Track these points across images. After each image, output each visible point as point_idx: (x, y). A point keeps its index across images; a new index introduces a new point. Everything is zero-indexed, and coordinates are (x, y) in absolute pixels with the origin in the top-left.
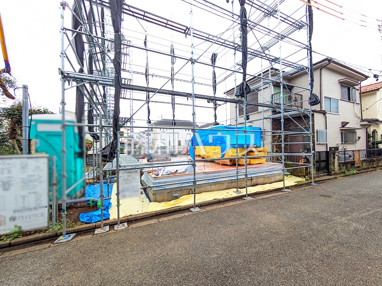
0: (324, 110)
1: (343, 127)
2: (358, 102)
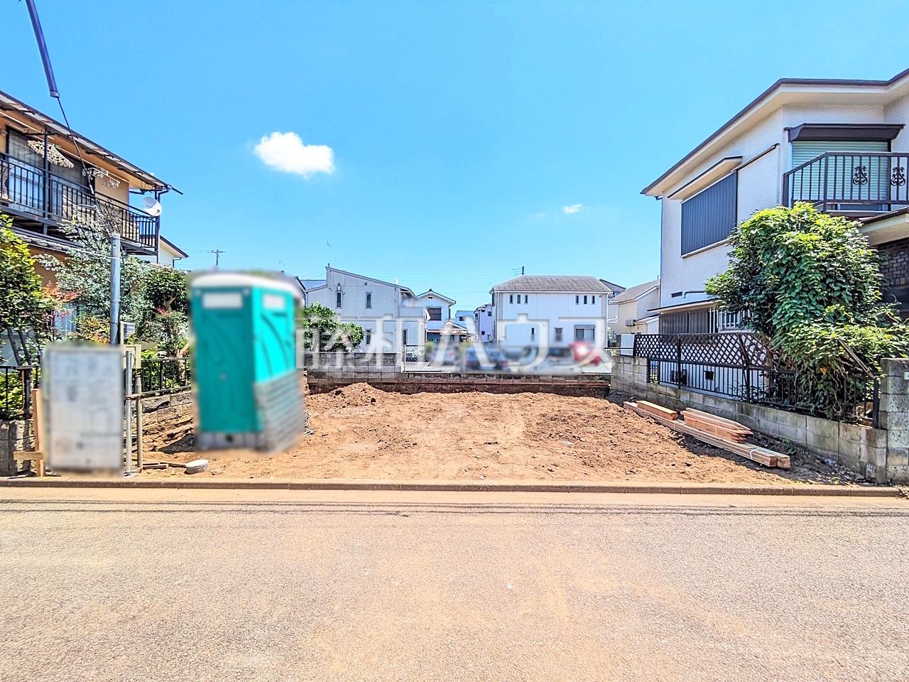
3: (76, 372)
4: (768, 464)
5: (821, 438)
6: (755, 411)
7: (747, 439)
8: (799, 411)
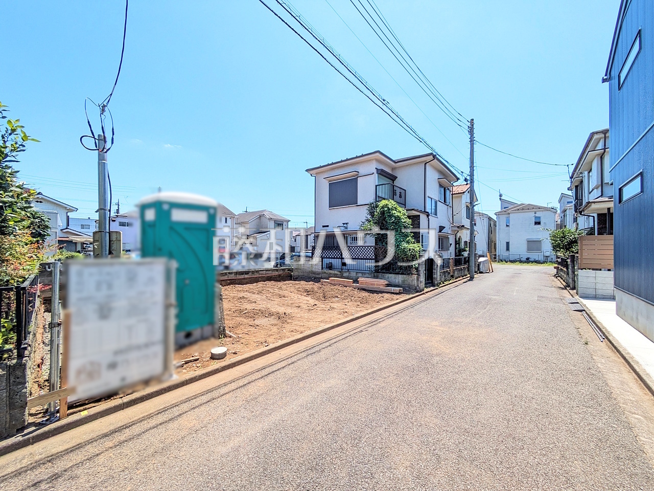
0: (427, 211)
1: (440, 231)
2: (451, 205)
3: (110, 286)
4: (398, 292)
5: (403, 281)
6: (380, 276)
7: (388, 285)
8: (395, 274)
